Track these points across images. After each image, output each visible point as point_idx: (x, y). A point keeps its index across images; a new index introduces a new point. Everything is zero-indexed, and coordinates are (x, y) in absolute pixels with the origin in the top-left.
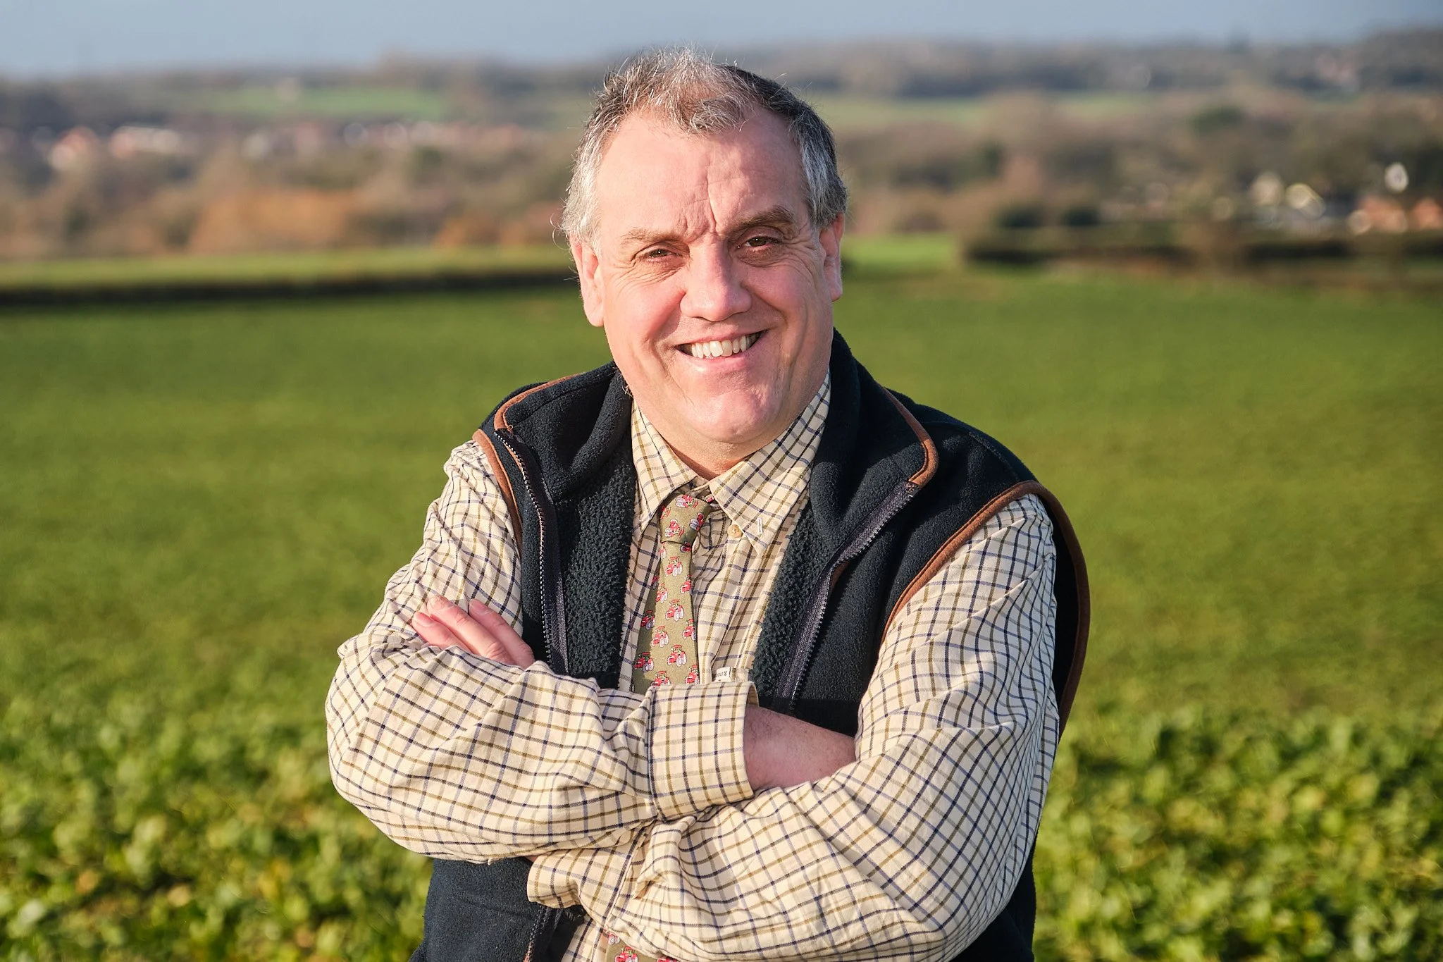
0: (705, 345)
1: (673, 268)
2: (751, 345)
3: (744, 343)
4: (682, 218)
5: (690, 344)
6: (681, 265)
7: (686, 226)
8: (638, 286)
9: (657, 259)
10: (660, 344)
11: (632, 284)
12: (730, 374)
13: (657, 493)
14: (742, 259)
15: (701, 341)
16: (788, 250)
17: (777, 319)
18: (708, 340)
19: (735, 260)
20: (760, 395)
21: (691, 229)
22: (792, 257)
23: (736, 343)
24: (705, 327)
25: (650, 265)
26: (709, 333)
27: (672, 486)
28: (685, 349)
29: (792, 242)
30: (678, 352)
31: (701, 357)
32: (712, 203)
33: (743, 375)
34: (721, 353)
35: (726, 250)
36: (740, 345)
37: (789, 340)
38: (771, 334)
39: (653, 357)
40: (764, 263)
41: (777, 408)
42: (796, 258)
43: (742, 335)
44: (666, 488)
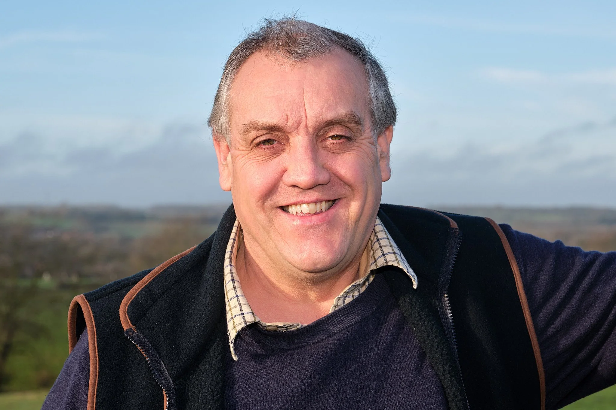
0: (298, 207)
1: (277, 153)
2: (329, 208)
3: (324, 206)
4: (285, 114)
5: (287, 206)
6: (283, 150)
7: (287, 120)
8: (254, 164)
9: (267, 147)
10: (268, 203)
11: (250, 162)
12: (314, 227)
13: (235, 326)
14: (325, 148)
15: (295, 204)
16: (357, 144)
17: (347, 191)
18: (301, 203)
19: (320, 149)
20: (334, 242)
21: (290, 123)
22: (359, 149)
23: (318, 206)
24: (298, 194)
25: (263, 150)
26: (301, 198)
27: (245, 322)
28: (284, 208)
29: (360, 138)
30: (280, 211)
31: (295, 213)
32: (306, 105)
33: (324, 227)
34: (308, 211)
35: (315, 142)
36: (321, 206)
37: (354, 207)
38: (344, 201)
39: (263, 213)
40: (339, 151)
41: (346, 251)
42: (361, 150)
43: (324, 200)
44: (241, 324)
